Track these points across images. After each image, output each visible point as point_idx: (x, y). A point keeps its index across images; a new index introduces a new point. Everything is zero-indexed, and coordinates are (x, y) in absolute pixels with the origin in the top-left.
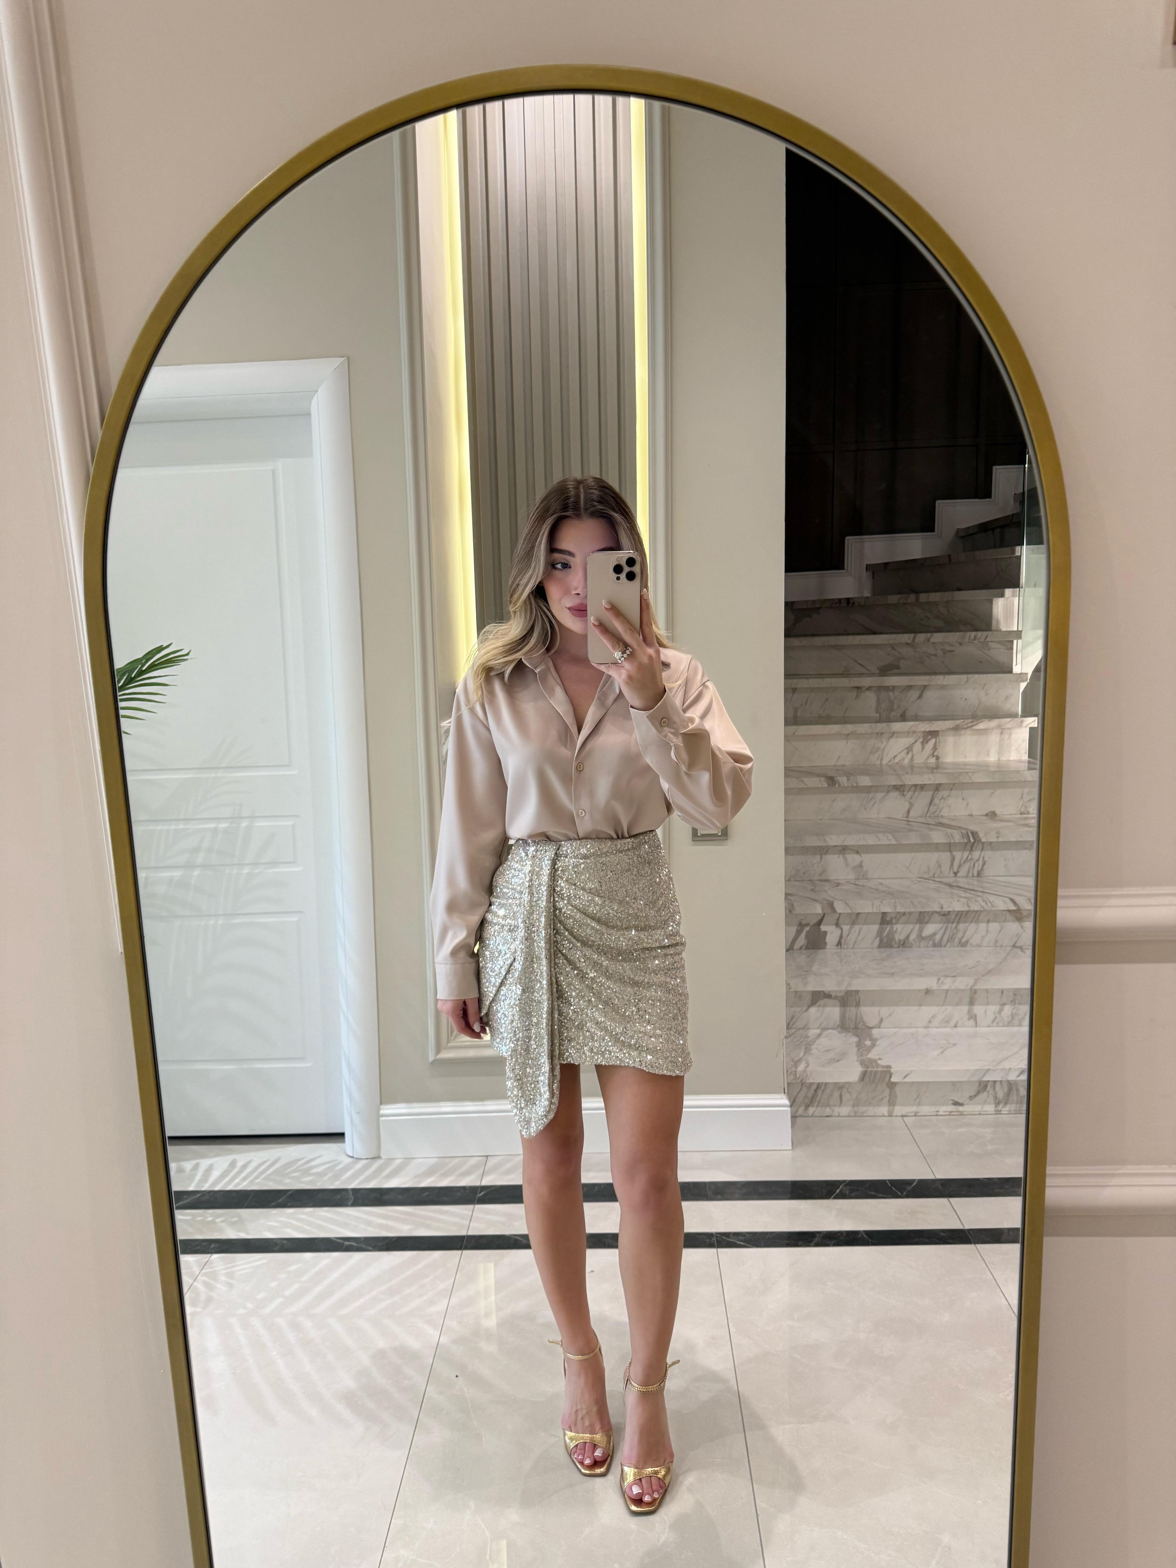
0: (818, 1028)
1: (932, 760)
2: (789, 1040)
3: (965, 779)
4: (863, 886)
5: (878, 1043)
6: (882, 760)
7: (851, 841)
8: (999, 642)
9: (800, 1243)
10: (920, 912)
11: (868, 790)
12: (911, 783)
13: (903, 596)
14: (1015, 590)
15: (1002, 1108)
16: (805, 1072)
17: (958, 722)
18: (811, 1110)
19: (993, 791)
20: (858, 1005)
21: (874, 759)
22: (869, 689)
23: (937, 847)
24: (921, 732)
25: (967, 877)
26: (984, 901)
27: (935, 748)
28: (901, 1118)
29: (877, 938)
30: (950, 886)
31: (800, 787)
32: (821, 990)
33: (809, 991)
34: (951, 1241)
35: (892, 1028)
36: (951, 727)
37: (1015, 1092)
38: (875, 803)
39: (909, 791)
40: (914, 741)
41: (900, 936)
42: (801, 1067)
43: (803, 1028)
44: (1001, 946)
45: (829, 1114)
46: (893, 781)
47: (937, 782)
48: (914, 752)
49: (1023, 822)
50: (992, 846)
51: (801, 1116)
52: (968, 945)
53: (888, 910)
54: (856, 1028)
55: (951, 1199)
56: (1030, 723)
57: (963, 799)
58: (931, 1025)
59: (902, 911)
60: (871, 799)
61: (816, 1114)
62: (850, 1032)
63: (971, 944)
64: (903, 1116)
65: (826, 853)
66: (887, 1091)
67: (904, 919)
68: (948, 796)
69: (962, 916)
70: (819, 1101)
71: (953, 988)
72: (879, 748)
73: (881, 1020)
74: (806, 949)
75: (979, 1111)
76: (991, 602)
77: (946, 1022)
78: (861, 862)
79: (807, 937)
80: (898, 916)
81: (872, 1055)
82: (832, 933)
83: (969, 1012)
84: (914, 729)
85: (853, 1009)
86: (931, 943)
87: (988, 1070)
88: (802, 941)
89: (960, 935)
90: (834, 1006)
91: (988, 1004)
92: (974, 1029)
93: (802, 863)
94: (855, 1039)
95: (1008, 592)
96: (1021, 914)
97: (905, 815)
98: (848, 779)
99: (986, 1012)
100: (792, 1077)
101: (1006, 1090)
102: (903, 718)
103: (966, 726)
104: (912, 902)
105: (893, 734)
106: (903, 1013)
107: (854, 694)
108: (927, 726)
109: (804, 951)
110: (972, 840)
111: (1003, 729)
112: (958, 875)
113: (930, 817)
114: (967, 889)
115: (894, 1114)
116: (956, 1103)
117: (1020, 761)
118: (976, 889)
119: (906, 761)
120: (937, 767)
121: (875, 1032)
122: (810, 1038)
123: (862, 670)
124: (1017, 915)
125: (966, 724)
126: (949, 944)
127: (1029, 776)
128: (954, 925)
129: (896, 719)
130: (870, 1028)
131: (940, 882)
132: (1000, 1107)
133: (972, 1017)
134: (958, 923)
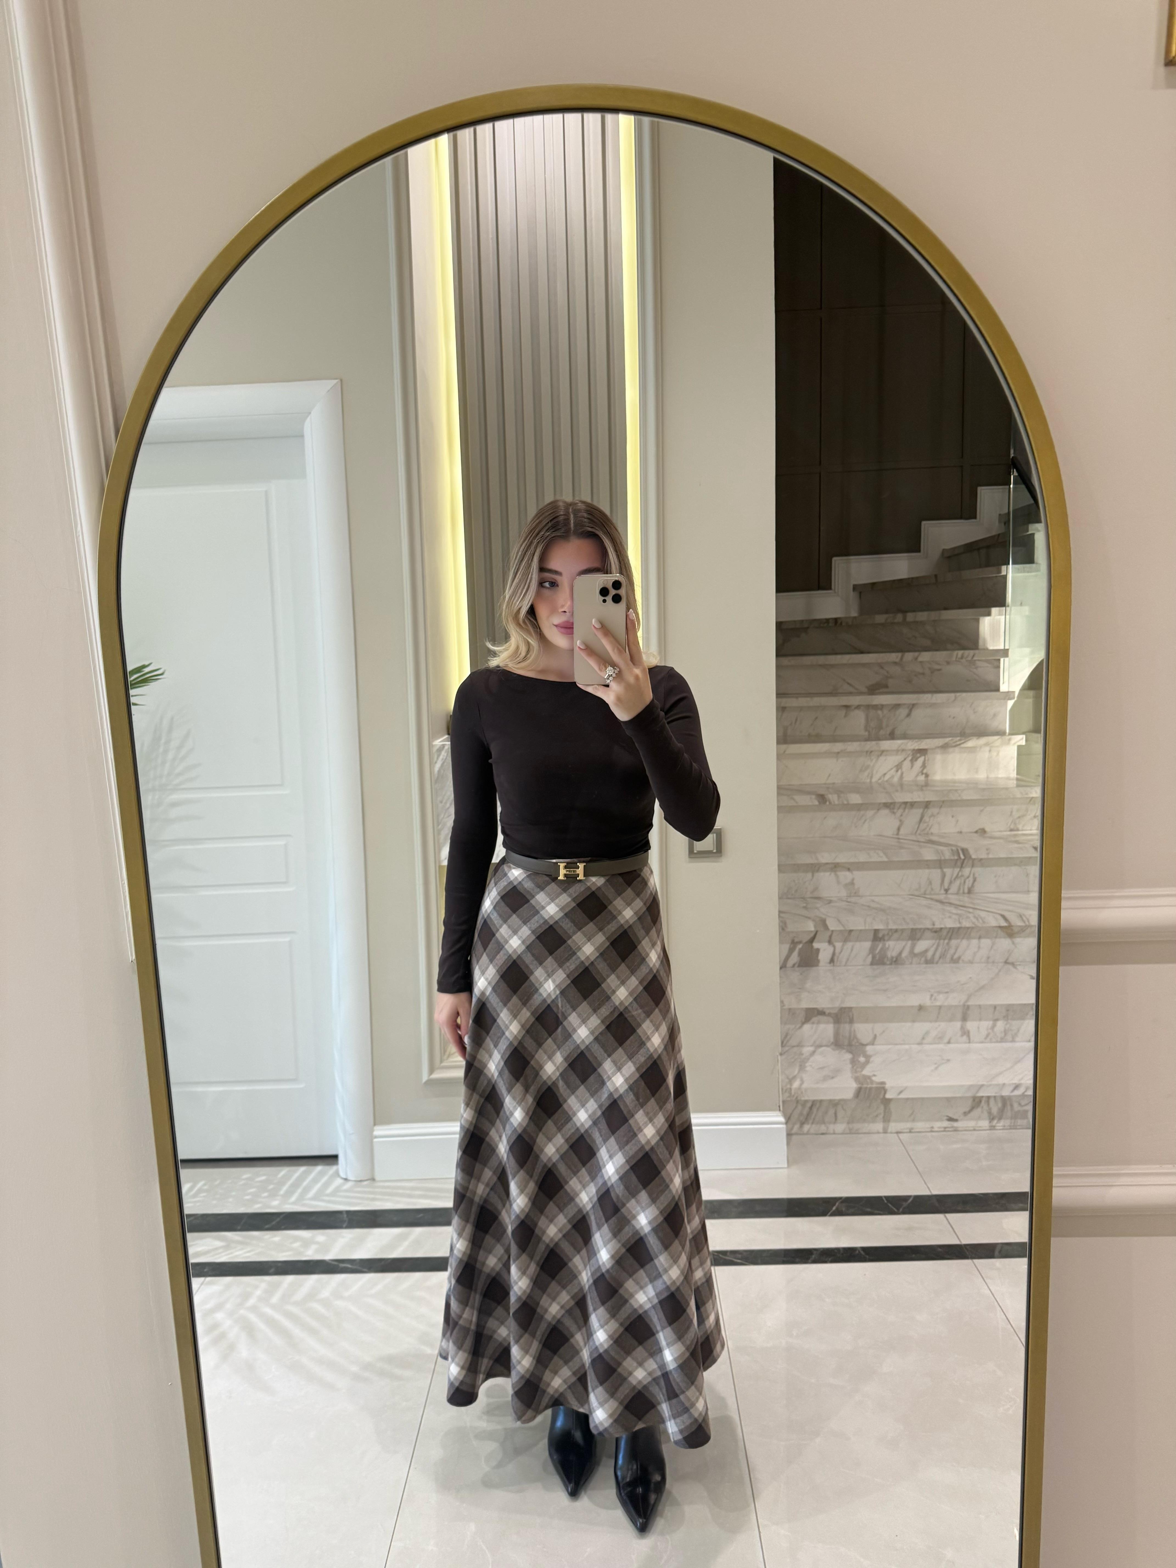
0: (811, 1046)
1: (922, 778)
2: (784, 1057)
3: (953, 797)
4: (855, 903)
5: (872, 1059)
6: (871, 777)
7: (842, 858)
8: (987, 661)
9: (797, 1260)
10: (912, 929)
11: (859, 807)
12: (901, 800)
13: (891, 615)
14: (1002, 608)
15: (997, 1123)
16: (799, 1088)
17: (947, 740)
18: (806, 1128)
19: (982, 808)
20: (851, 1021)
21: (864, 777)
22: (858, 707)
23: (927, 864)
24: (910, 750)
25: (957, 894)
26: (975, 917)
27: (924, 766)
28: (895, 1135)
29: (868, 955)
30: (942, 902)
31: (790, 805)
32: (815, 1006)
33: (802, 1009)
34: (948, 1257)
35: (885, 1044)
36: (940, 745)
37: (1009, 1108)
38: (865, 820)
39: (899, 809)
40: (903, 759)
41: (892, 953)
42: (796, 1084)
43: (798, 1046)
44: (993, 962)
45: (825, 1132)
46: (883, 799)
47: (927, 800)
48: (904, 769)
49: (1013, 839)
50: (982, 862)
51: (796, 1134)
52: (960, 961)
53: (880, 926)
55: (948, 1215)
56: (1018, 741)
57: (953, 817)
58: (925, 1041)
59: (894, 927)
60: (863, 816)
61: (812, 1131)
62: (844, 1049)
63: (963, 961)
64: (897, 1133)
65: (818, 871)
66: (882, 1107)
67: (896, 935)
68: (938, 813)
69: (954, 933)
70: (814, 1119)
71: (946, 1004)
72: (868, 767)
73: (875, 1037)
74: (799, 966)
75: (973, 1127)
76: (978, 621)
77: (939, 1039)
78: (853, 880)
79: (799, 954)
80: (890, 934)
81: (867, 1072)
82: (825, 950)
83: (962, 1028)
84: (903, 747)
85: (847, 1026)
86: (923, 959)
87: (982, 1086)
88: (795, 958)
89: (952, 951)
90: (828, 1023)
91: (980, 1020)
92: (967, 1045)
93: (794, 881)
94: (849, 1056)
95: (994, 610)
96: (1012, 930)
97: (895, 833)
98: (839, 797)
100: (787, 1095)
101: (1000, 1105)
102: (892, 736)
103: (954, 744)
104: (904, 919)
105: (882, 752)
106: (896, 1028)
107: (842, 712)
108: (916, 744)
109: (797, 969)
110: (963, 857)
111: (991, 746)
112: (950, 892)
113: (920, 834)
114: (958, 905)
115: (889, 1131)
116: (950, 1119)
117: (1008, 779)
118: (967, 905)
119: (896, 779)
120: (927, 785)
121: (869, 1049)
122: (804, 1056)
123: (851, 689)
124: (1009, 931)
125: (954, 743)
126: (941, 960)
127: (1018, 793)
128: (946, 941)
129: (886, 739)
130: (863, 1045)
131: (931, 899)
132: (994, 1123)
133: (966, 1033)
134: (950, 939)
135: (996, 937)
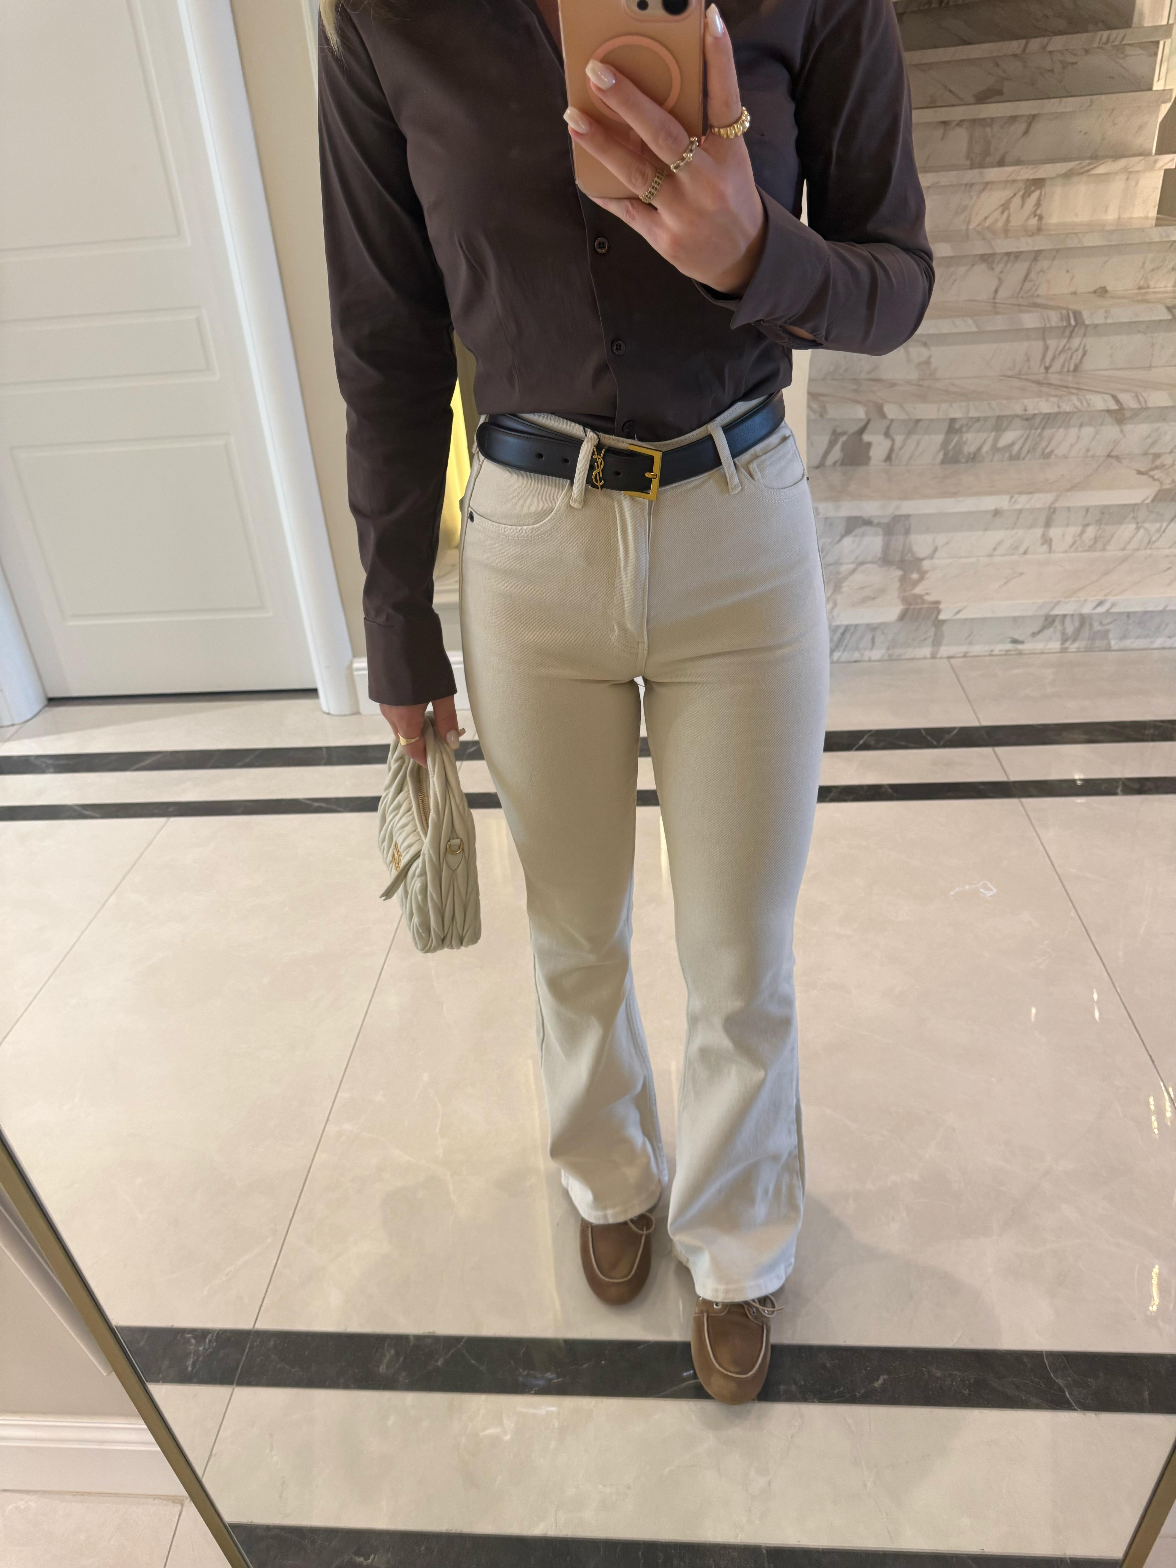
0: (852, 563)
1: (1034, 220)
3: (1071, 243)
4: (929, 387)
5: (927, 576)
6: (966, 224)
8: (1141, 45)
10: (999, 416)
12: (1003, 250)
15: (1070, 645)
17: (1072, 165)
19: (1107, 258)
20: (907, 532)
21: (957, 224)
22: (960, 123)
23: (1027, 334)
24: (1021, 181)
25: (1061, 371)
26: (1078, 399)
27: (1038, 204)
28: (946, 660)
29: (940, 451)
30: (1039, 383)
32: (860, 515)
33: (844, 517)
35: (947, 558)
36: (1063, 172)
37: (1087, 628)
39: (999, 262)
40: (1013, 194)
41: (969, 448)
43: (835, 563)
44: (1093, 457)
45: (858, 659)
46: (980, 248)
47: (1036, 249)
48: (1012, 209)
49: (1140, 298)
50: (1098, 330)
52: (1051, 457)
53: (958, 415)
54: (902, 560)
55: (996, 748)
56: (1166, 164)
57: (1067, 271)
58: (995, 553)
59: (975, 415)
60: (949, 275)
61: (843, 659)
62: (894, 565)
63: (1055, 456)
64: (949, 657)
66: (933, 630)
67: (977, 425)
68: (1050, 267)
69: (1049, 420)
70: (847, 645)
71: (1028, 507)
72: (966, 207)
73: (936, 550)
74: (842, 465)
75: (1041, 650)
77: (1014, 549)
78: (929, 359)
79: (844, 449)
80: (970, 423)
81: (918, 590)
82: (879, 444)
83: (1044, 535)
84: (1014, 177)
85: (900, 537)
86: (1007, 455)
87: (1058, 603)
88: (837, 455)
89: (1044, 443)
90: (876, 534)
91: (1067, 525)
92: (1047, 556)
94: (900, 573)
96: (1123, 414)
97: (992, 295)
99: (1064, 535)
101: (1077, 624)
102: (1001, 163)
103: (1082, 170)
104: (989, 404)
105: (985, 186)
106: (963, 538)
107: (939, 131)
108: (1032, 172)
109: (839, 468)
110: (1073, 323)
111: (1131, 172)
112: (1051, 369)
113: (1023, 296)
114: (1058, 386)
115: (939, 656)
116: (1015, 641)
117: (1146, 217)
118: (1070, 385)
119: (1000, 223)
120: (1039, 230)
121: (926, 564)
122: (842, 575)
123: (954, 100)
124: (1119, 416)
125: (1083, 167)
126: (1028, 457)
127: (1156, 236)
128: (1038, 431)
129: (992, 166)
130: (921, 560)
131: (1027, 380)
132: (1067, 645)
133: (1047, 541)
134: (1043, 428)
135: (1102, 424)
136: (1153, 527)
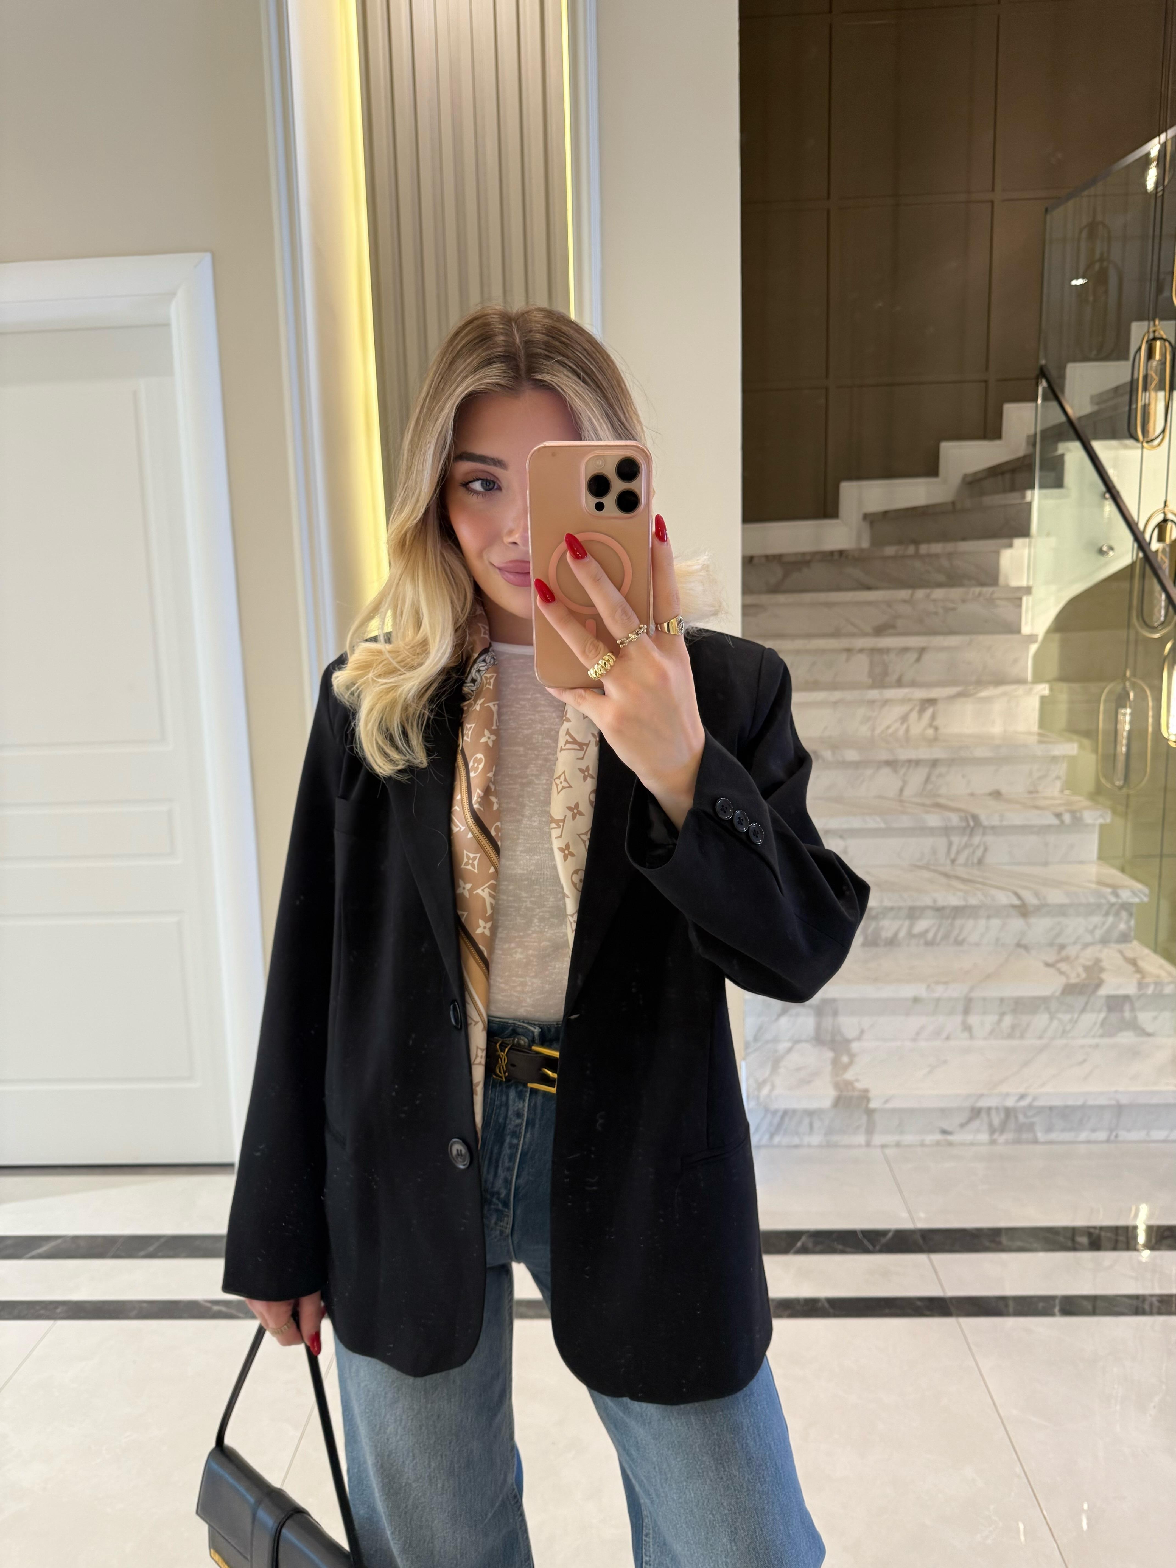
0: (789, 1041)
1: (930, 732)
3: (966, 754)
5: (856, 1059)
6: (873, 730)
7: (834, 824)
8: (1008, 600)
10: (911, 907)
12: (905, 758)
13: (902, 547)
14: (1026, 540)
15: (999, 1136)
16: (769, 1096)
17: (960, 689)
18: (777, 1140)
19: (998, 767)
20: (835, 1014)
21: (865, 731)
23: (932, 831)
24: (917, 699)
25: (965, 866)
26: (983, 894)
27: (933, 717)
28: (880, 1149)
30: (946, 875)
34: (929, 1313)
35: (874, 1040)
36: (952, 694)
37: (1013, 1120)
38: (864, 780)
39: (902, 767)
40: (909, 710)
41: (886, 934)
42: (764, 1091)
43: (772, 1041)
44: (1003, 946)
45: (797, 1144)
46: (884, 756)
47: (935, 757)
48: (910, 722)
49: (1031, 803)
50: (995, 830)
51: (765, 1146)
52: (965, 944)
54: (833, 1041)
55: (932, 1256)
56: (1041, 690)
57: (963, 776)
58: (919, 1038)
59: (889, 905)
60: (860, 776)
61: (782, 1144)
62: (825, 1045)
63: (968, 943)
64: (883, 1146)
66: (865, 1118)
67: (891, 914)
68: (947, 772)
69: (959, 912)
70: (785, 1129)
71: (945, 996)
72: (870, 718)
73: (862, 1032)
75: (970, 1141)
76: (998, 553)
77: (937, 1034)
80: (884, 911)
81: (849, 1075)
83: (963, 1022)
84: (910, 696)
85: (828, 1020)
86: (922, 941)
87: (982, 1095)
89: (956, 932)
90: (807, 1016)
91: (985, 1014)
92: (969, 1042)
94: (831, 1055)
95: (1018, 542)
96: (1026, 909)
97: (898, 794)
98: (834, 753)
99: (982, 1023)
101: (1002, 1115)
102: (899, 684)
103: (968, 694)
104: (900, 895)
105: (886, 702)
106: (887, 1022)
107: (844, 656)
108: (924, 693)
110: (972, 824)
111: (1010, 696)
112: (956, 864)
113: (925, 797)
114: (964, 879)
115: (873, 1144)
116: (944, 1132)
117: (1029, 733)
118: (975, 880)
119: (901, 732)
120: (935, 739)
121: (855, 1046)
122: (779, 1053)
123: (855, 630)
124: (1023, 910)
125: (968, 692)
126: (943, 942)
127: (1039, 750)
128: (949, 921)
129: (891, 687)
130: (848, 1041)
131: (935, 871)
132: (996, 1136)
133: (967, 1028)
134: (954, 918)
135: (1008, 917)
136: (1066, 1017)
